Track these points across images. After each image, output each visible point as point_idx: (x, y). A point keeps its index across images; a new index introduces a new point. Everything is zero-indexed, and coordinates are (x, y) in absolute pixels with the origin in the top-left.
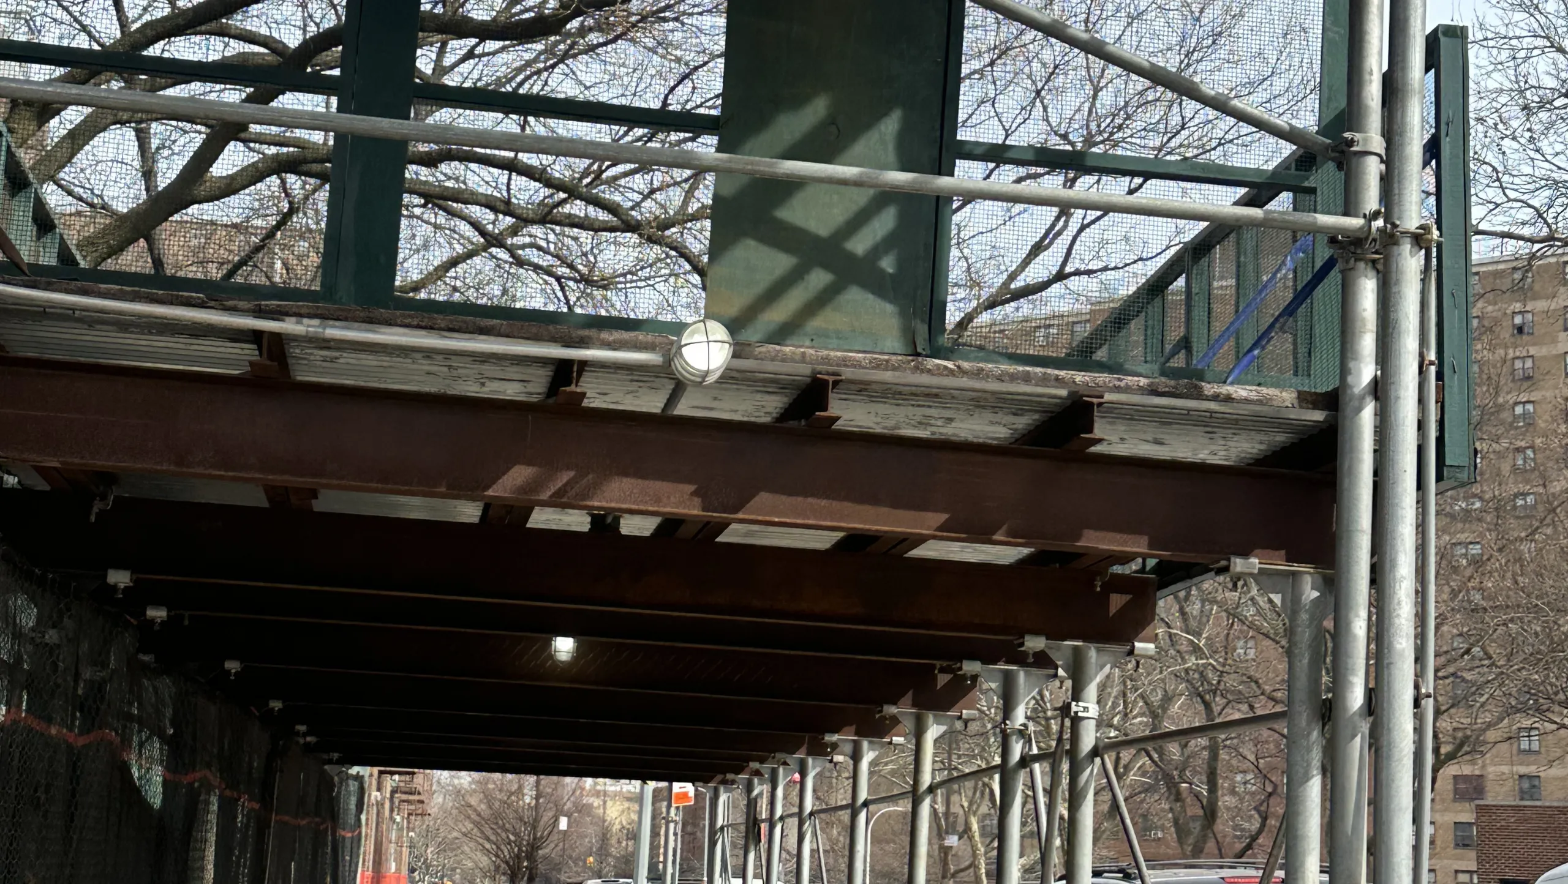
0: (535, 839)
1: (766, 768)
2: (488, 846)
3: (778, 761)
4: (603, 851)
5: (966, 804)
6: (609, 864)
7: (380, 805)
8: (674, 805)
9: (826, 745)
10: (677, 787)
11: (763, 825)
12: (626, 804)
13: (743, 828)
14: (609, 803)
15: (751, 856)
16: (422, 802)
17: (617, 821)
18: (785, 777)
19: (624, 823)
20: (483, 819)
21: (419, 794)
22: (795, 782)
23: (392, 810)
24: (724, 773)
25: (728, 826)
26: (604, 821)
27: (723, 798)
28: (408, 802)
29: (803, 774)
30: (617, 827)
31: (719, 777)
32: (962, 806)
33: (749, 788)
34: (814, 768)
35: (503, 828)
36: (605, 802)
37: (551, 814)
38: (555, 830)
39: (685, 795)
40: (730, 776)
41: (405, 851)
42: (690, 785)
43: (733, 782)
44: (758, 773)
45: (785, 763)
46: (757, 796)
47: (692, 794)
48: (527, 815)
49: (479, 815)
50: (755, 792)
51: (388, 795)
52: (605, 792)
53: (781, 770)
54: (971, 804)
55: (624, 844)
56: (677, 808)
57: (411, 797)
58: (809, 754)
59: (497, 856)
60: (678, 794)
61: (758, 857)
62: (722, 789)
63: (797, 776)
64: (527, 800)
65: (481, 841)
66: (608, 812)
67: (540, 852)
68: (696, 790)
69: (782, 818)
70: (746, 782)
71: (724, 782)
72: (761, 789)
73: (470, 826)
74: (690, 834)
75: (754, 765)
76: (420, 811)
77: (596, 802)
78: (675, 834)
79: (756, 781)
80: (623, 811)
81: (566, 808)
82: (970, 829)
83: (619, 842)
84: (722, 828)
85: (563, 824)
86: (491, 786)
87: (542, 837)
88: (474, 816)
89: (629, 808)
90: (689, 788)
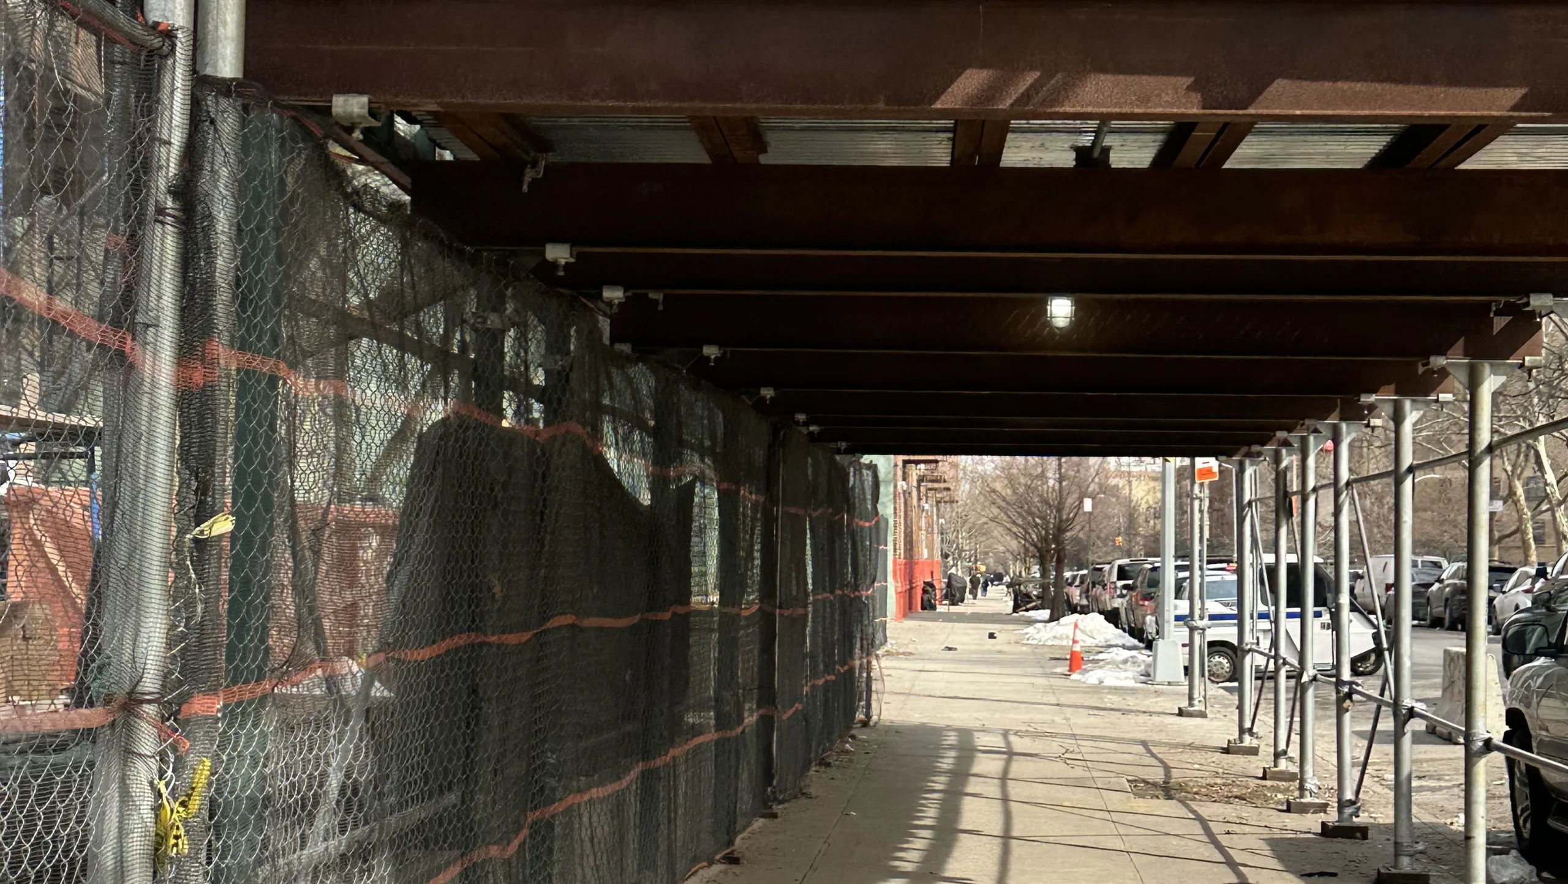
0: (1061, 521)
1: (1294, 437)
2: (1015, 529)
3: (1308, 429)
4: (1131, 529)
5: (1509, 468)
6: (1138, 543)
7: (907, 493)
8: (1198, 481)
9: (1362, 408)
10: (1200, 462)
11: (1294, 498)
12: (1152, 484)
13: (1272, 503)
14: (1135, 483)
15: (1283, 531)
16: (948, 489)
17: (1145, 500)
18: (1316, 446)
19: (1151, 502)
20: (1008, 503)
21: (945, 481)
22: (1327, 451)
23: (919, 499)
24: (1250, 445)
25: (1256, 501)
26: (1131, 501)
27: (1249, 471)
28: (935, 489)
29: (1337, 442)
30: (1144, 506)
31: (1244, 449)
32: (1505, 470)
33: (1277, 459)
34: (1348, 433)
35: (1030, 513)
36: (1130, 482)
37: (1076, 496)
38: (1081, 512)
39: (1208, 472)
40: (1256, 448)
41: (937, 538)
42: (1213, 459)
43: (1259, 454)
44: (1286, 444)
45: (1316, 431)
46: (1286, 467)
47: (1216, 469)
48: (1052, 497)
49: (1004, 500)
50: (1284, 464)
51: (915, 484)
52: (1129, 473)
53: (1311, 438)
54: (1514, 467)
55: (1152, 523)
56: (1202, 485)
57: (936, 485)
58: (1342, 419)
59: (1025, 540)
60: (1200, 470)
61: (1291, 532)
62: (1247, 462)
63: (1329, 444)
64: (1051, 482)
65: (1008, 526)
66: (1133, 492)
67: (1068, 534)
68: (1220, 466)
69: (1315, 490)
70: (1272, 453)
71: (1249, 455)
72: (1290, 460)
73: (996, 511)
74: (1218, 511)
75: (1281, 435)
76: (947, 499)
77: (1121, 483)
78: (1201, 511)
79: (1284, 451)
80: (1148, 492)
81: (1090, 489)
82: (1515, 494)
83: (1147, 522)
84: (1250, 503)
85: (1088, 505)
86: (1015, 471)
87: (1068, 519)
88: (999, 501)
89: (1154, 488)
90: (1212, 463)
